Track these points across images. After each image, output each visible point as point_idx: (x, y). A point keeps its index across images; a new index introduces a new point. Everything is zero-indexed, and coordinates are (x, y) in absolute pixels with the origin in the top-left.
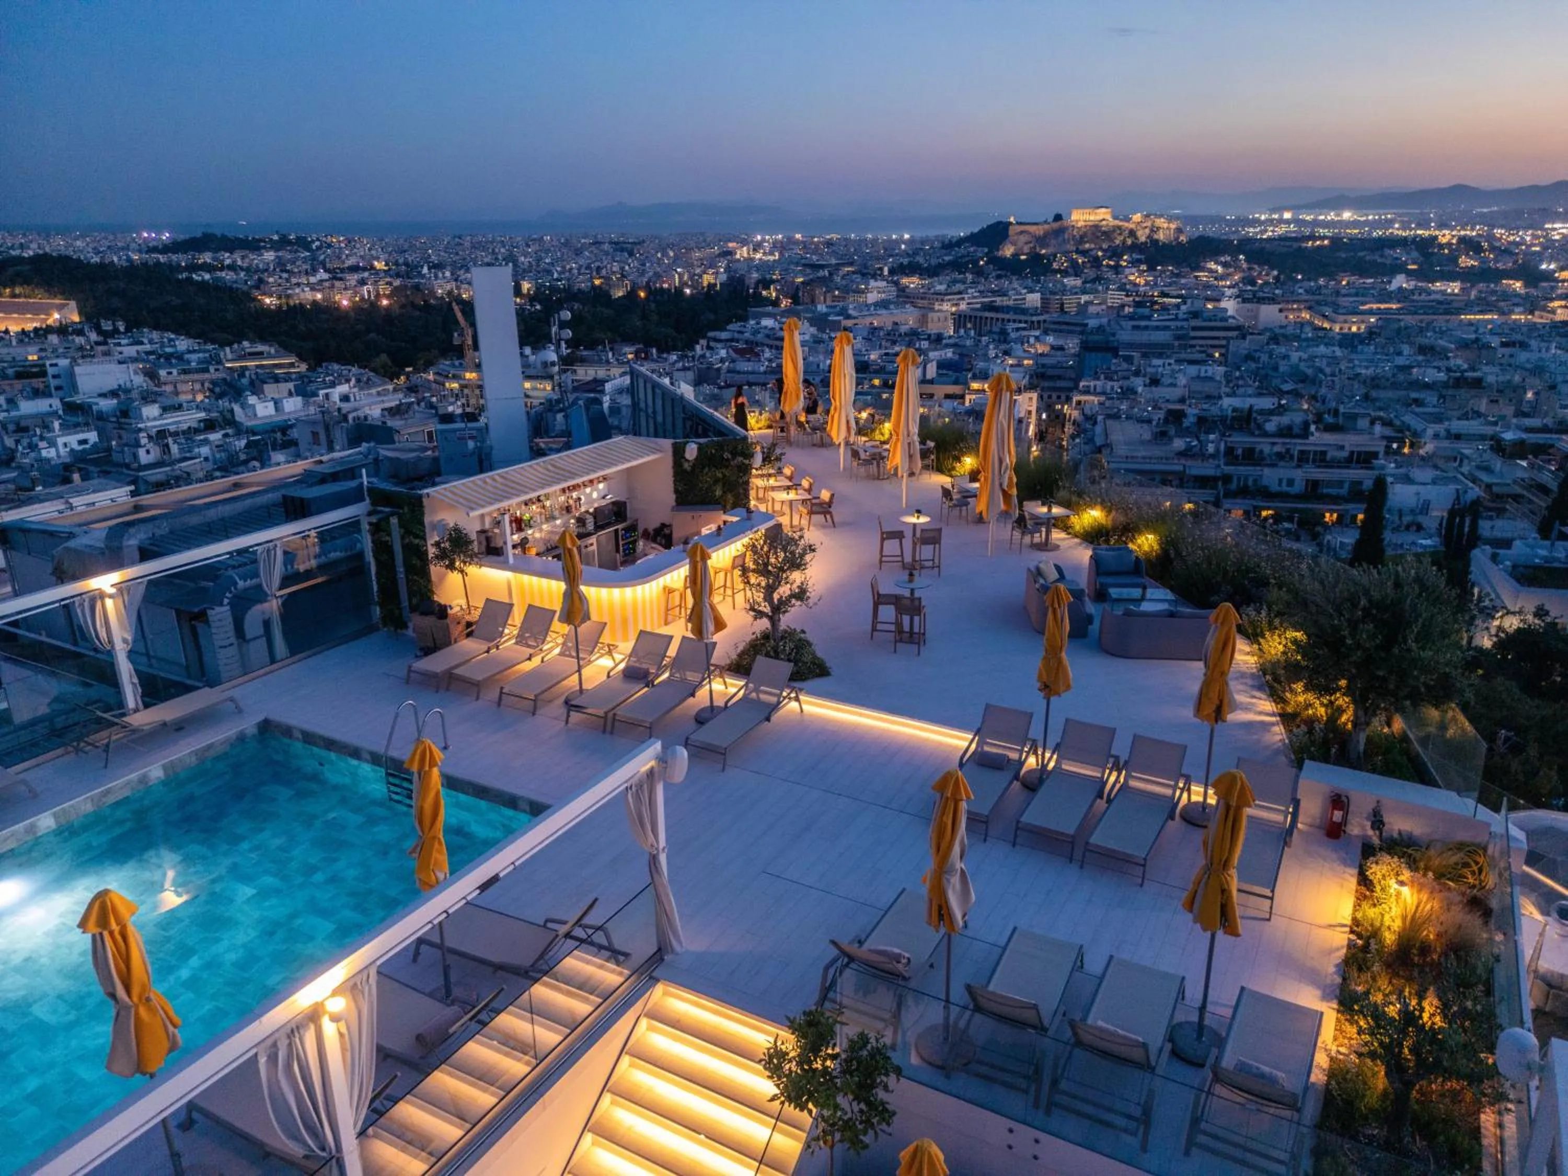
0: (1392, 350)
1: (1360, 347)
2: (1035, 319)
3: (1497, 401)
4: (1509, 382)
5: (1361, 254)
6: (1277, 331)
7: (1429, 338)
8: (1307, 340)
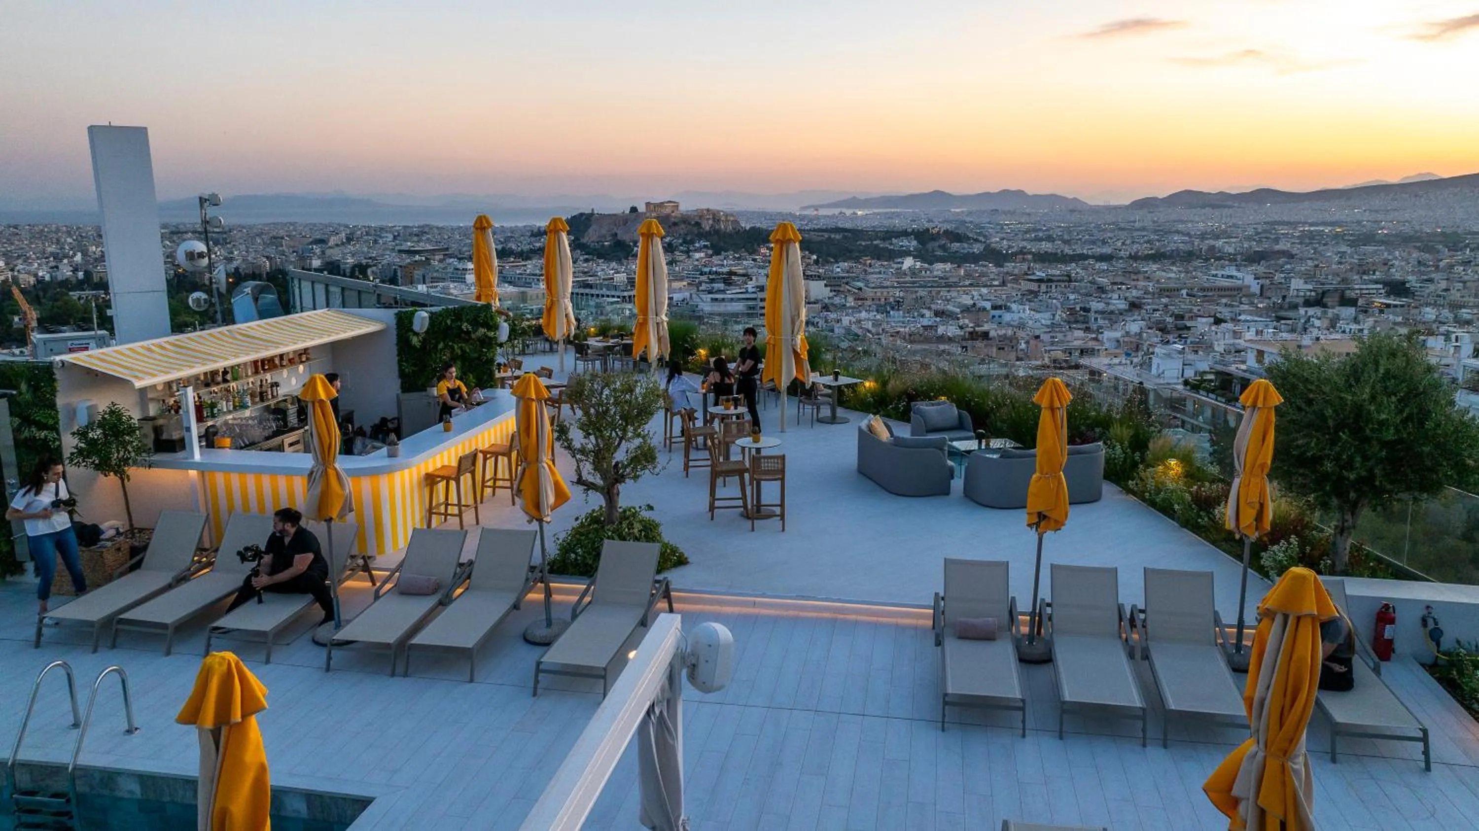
0: (916, 314)
1: (892, 312)
2: (626, 294)
3: (1003, 349)
4: (1005, 335)
5: (875, 242)
6: (826, 301)
7: (940, 305)
8: (851, 308)
